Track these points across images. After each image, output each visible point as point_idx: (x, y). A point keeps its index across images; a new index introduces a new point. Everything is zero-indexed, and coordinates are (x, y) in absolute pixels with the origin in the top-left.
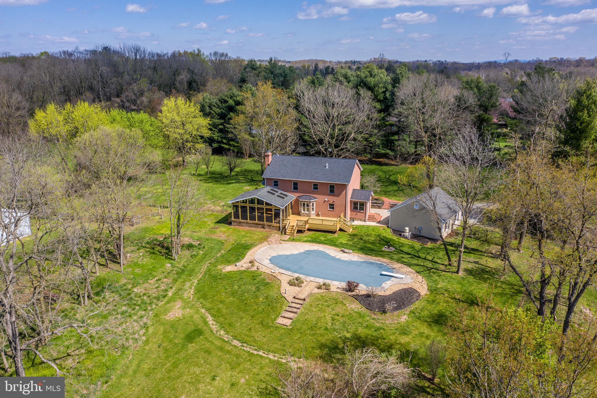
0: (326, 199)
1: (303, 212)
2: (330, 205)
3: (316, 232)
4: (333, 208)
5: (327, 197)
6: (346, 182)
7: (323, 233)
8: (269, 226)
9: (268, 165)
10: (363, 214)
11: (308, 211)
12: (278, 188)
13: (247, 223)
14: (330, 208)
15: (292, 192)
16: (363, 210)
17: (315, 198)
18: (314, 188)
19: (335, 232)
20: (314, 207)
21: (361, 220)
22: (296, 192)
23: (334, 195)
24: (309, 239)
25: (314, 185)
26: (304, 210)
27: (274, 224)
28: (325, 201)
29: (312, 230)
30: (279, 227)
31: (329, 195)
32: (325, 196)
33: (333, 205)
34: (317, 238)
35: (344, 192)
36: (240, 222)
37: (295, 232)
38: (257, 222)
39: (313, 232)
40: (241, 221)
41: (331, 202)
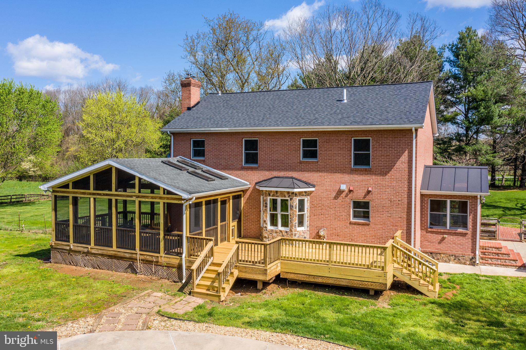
0: (343, 187)
1: (270, 227)
2: (357, 204)
3: (306, 292)
4: (366, 216)
5: (347, 177)
6: (411, 122)
7: (331, 296)
8: (147, 262)
9: (189, 109)
10: (467, 241)
11: (285, 224)
12: (203, 162)
13: (88, 253)
14: (356, 216)
15: (243, 169)
16: (465, 225)
17: (308, 184)
18: (306, 155)
19: (377, 294)
20: (306, 213)
21: (458, 259)
22: (252, 169)
23: (369, 172)
24: (277, 314)
25: (306, 144)
26: (274, 222)
27: (163, 257)
28: (340, 192)
29: (294, 283)
30: (180, 267)
31: (352, 171)
32: (338, 176)
33: (366, 205)
34: (310, 311)
35: (405, 157)
36: (70, 250)
37: (228, 287)
38: (114, 249)
39: (298, 291)
40: (73, 246)
41: (359, 196)
